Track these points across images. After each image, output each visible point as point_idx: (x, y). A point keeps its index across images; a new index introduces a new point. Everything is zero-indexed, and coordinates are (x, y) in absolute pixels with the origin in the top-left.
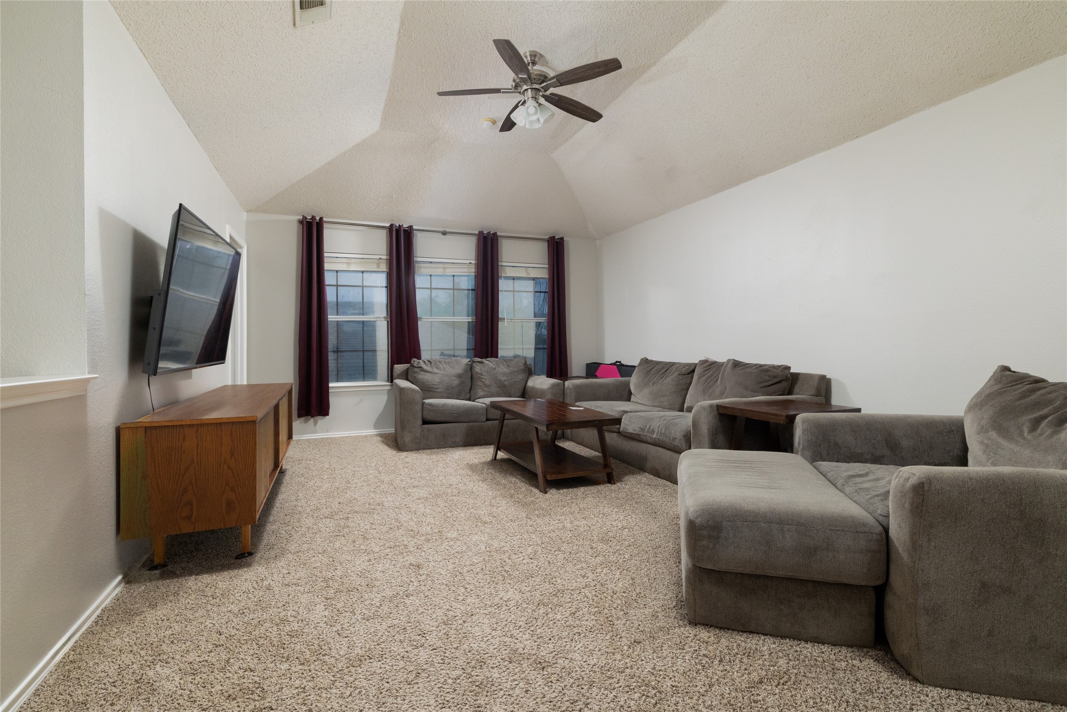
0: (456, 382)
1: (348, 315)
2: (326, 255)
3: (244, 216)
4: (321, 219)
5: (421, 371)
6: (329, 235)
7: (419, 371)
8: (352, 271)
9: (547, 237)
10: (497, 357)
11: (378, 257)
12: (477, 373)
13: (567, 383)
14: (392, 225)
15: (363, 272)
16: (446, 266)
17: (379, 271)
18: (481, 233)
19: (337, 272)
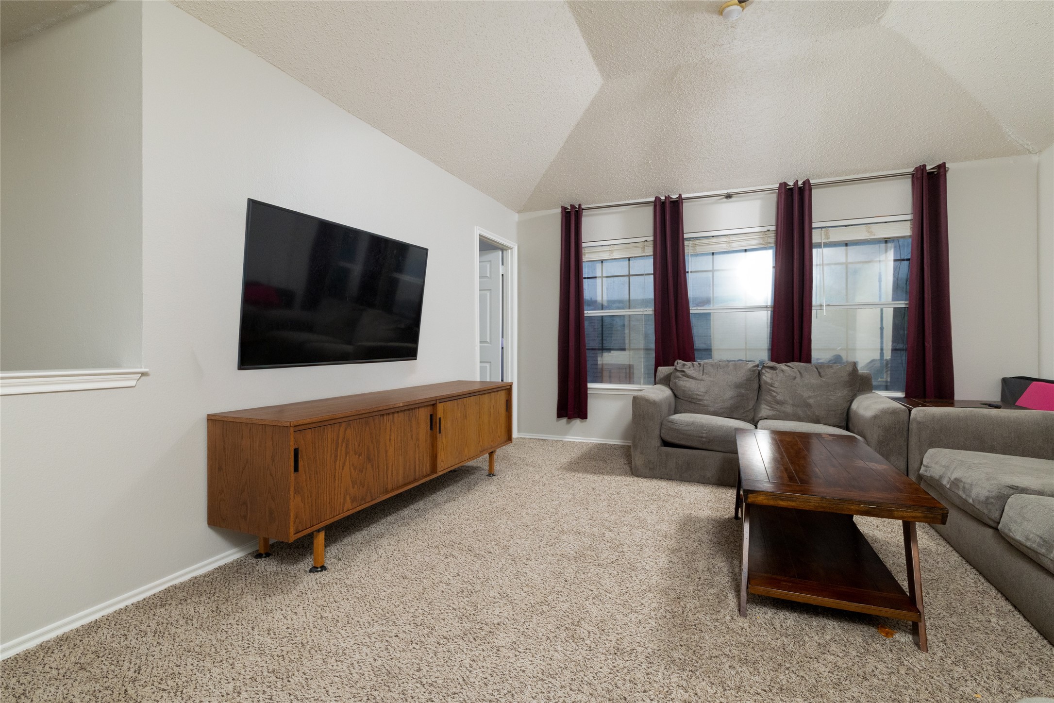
0: (729, 393)
1: (613, 309)
2: (584, 245)
3: (516, 217)
4: (580, 205)
5: (684, 376)
6: (588, 223)
7: (681, 376)
8: (615, 259)
9: (911, 170)
10: (808, 360)
11: (643, 239)
12: (766, 383)
13: (915, 411)
14: (658, 199)
15: (629, 259)
16: (732, 238)
17: (644, 256)
18: (783, 185)
19: (602, 262)
